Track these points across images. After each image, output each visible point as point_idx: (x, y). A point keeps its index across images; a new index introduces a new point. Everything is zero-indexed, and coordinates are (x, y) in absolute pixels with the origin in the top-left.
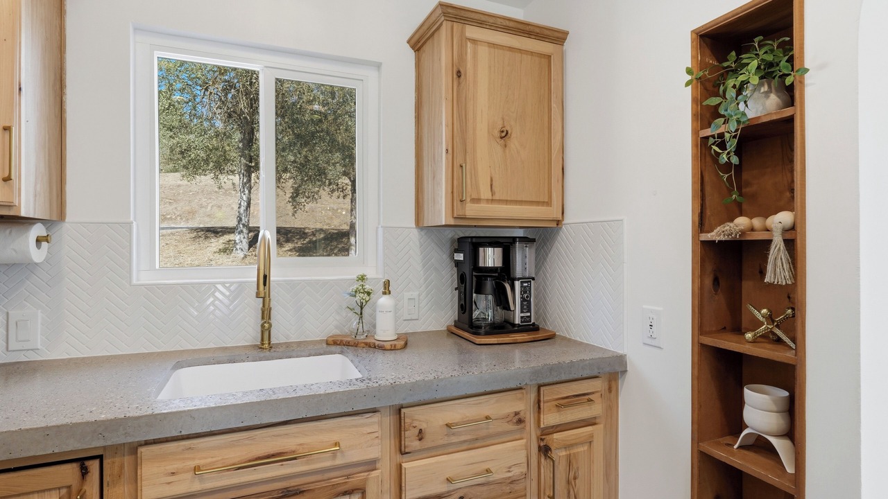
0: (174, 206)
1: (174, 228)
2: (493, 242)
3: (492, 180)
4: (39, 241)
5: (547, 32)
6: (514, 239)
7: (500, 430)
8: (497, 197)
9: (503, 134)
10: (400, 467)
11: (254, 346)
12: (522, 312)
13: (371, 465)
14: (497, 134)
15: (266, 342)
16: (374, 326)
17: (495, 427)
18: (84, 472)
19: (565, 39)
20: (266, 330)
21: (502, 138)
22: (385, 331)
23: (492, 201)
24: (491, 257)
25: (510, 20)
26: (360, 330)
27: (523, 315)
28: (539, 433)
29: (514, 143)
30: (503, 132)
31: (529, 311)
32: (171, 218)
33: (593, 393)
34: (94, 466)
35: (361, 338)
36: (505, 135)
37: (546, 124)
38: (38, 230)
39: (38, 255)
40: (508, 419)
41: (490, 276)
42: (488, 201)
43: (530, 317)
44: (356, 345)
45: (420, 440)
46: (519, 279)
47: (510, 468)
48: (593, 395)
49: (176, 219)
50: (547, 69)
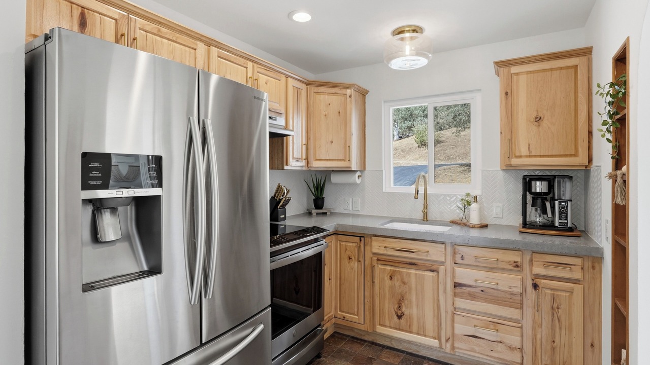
0: (455, 149)
1: (453, 164)
2: (540, 178)
3: (529, 145)
4: (358, 177)
5: (572, 52)
6: (555, 176)
7: (505, 267)
8: (533, 154)
9: (537, 119)
10: (454, 269)
11: (421, 219)
12: (559, 219)
13: (442, 263)
14: (533, 119)
15: (425, 218)
16: (470, 216)
17: (501, 265)
18: (361, 240)
19: (592, 51)
20: (425, 214)
21: (536, 121)
22: (475, 219)
23: (530, 156)
24: (539, 187)
25: (541, 55)
26: (464, 218)
27: (560, 221)
28: (533, 277)
29: (545, 123)
30: (537, 118)
31: (567, 219)
32: (453, 158)
33: (574, 265)
34: (362, 239)
35: (464, 221)
36: (538, 119)
37: (573, 107)
38: (358, 174)
39: (358, 181)
40: (510, 263)
41: (539, 197)
42: (527, 156)
43: (567, 223)
44: (460, 224)
45: (462, 259)
46: (557, 200)
47: (511, 287)
48: (574, 266)
49: (456, 158)
50: (573, 75)
